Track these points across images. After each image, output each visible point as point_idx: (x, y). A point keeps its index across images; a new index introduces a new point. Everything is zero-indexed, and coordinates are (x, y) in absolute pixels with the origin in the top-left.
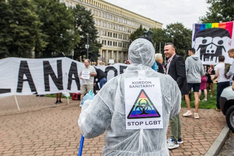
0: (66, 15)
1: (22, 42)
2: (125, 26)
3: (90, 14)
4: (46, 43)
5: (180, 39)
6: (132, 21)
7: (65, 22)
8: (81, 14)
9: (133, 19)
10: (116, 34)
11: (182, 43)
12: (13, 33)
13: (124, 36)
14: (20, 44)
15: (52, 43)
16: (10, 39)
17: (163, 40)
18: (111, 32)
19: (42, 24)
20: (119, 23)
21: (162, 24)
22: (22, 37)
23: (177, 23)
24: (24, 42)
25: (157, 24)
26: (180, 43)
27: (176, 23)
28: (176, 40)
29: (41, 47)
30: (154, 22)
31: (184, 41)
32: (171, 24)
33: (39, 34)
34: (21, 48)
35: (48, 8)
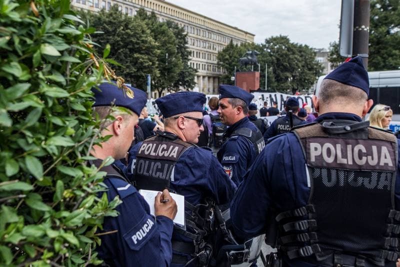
2: (209, 41)
5: (285, 58)
6: (217, 33)
9: (218, 31)
10: (199, 53)
11: (287, 64)
13: (208, 54)
17: (263, 61)
18: (194, 50)
20: (203, 38)
21: (254, 35)
23: (281, 36)
25: (248, 35)
26: (285, 64)
27: (279, 36)
28: (280, 60)
30: (243, 33)
31: (290, 61)
32: (271, 38)
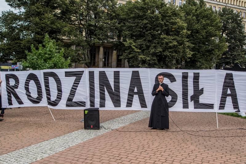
0: (213, 21)
1: (170, 52)
3: (239, 17)
4: (191, 52)
7: (211, 29)
8: (228, 19)
12: (162, 44)
14: (168, 54)
15: (197, 53)
16: (160, 49)
19: (189, 32)
22: (170, 48)
24: (172, 52)
29: (187, 57)
33: (186, 43)
34: (169, 58)
35: (194, 15)
